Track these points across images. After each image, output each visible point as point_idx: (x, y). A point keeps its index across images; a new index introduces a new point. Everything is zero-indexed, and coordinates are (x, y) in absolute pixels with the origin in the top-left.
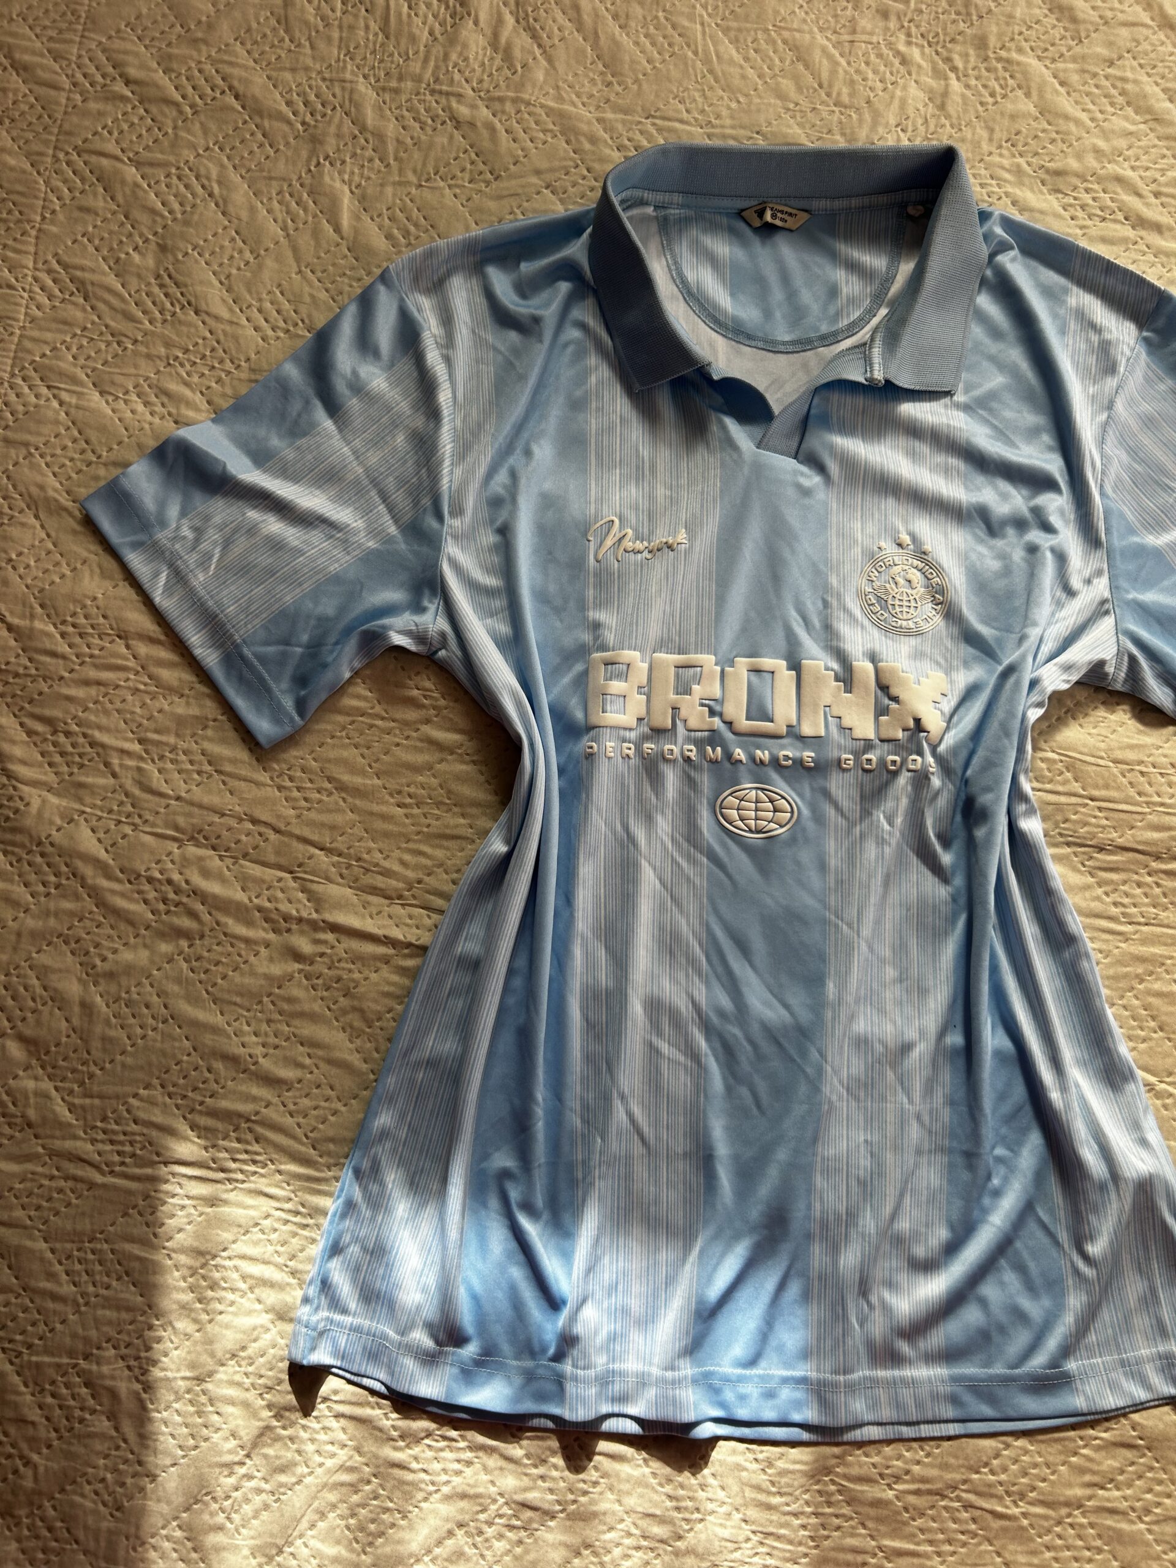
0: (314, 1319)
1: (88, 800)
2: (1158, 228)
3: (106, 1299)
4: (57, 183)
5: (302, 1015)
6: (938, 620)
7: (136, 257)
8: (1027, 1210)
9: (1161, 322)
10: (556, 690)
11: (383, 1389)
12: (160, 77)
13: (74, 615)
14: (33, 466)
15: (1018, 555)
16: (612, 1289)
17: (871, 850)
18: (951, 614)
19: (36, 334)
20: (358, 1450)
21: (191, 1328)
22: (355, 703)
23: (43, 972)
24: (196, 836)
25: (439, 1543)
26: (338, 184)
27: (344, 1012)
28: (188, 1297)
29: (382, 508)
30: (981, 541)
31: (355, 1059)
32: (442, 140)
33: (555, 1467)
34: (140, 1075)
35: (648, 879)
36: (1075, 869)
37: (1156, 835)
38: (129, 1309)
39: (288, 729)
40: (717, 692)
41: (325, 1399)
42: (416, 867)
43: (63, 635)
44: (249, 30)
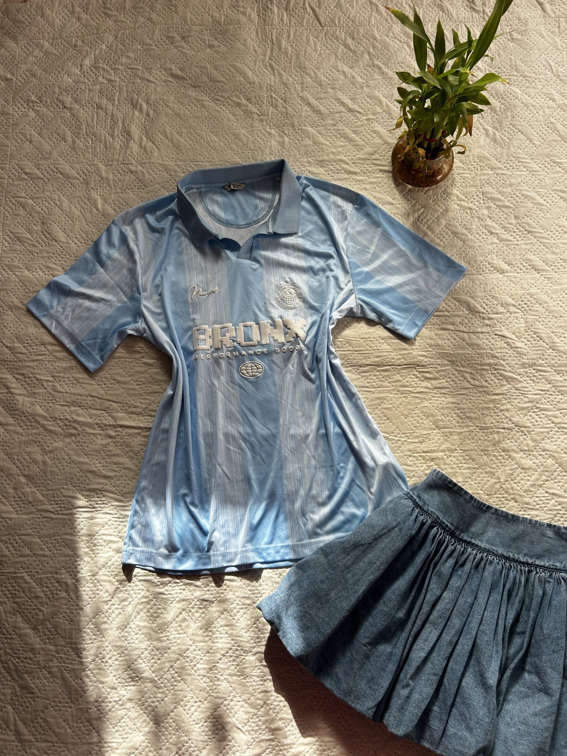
0: (128, 549)
1: (38, 397)
2: (355, 173)
3: (61, 554)
4: (7, 208)
5: (114, 455)
6: (301, 303)
7: (34, 227)
8: (352, 482)
9: (359, 202)
10: (183, 342)
11: (153, 569)
12: (36, 171)
13: (27, 340)
14: (9, 296)
15: (324, 280)
16: (223, 526)
17: (288, 376)
18: (304, 301)
19: (5, 255)
20: (148, 591)
21: (89, 560)
22: (119, 355)
23: (29, 454)
24: (74, 403)
25: (177, 617)
26: (96, 196)
27: (127, 452)
28: (87, 550)
29: (121, 293)
30: (312, 277)
31: (133, 467)
32: (127, 178)
33: (212, 586)
34: (63, 481)
35: (220, 395)
36: (354, 374)
37: (377, 359)
38: (69, 556)
39: (99, 366)
40: (235, 335)
41: (135, 576)
42: (145, 404)
43: (24, 347)
44: (63, 153)
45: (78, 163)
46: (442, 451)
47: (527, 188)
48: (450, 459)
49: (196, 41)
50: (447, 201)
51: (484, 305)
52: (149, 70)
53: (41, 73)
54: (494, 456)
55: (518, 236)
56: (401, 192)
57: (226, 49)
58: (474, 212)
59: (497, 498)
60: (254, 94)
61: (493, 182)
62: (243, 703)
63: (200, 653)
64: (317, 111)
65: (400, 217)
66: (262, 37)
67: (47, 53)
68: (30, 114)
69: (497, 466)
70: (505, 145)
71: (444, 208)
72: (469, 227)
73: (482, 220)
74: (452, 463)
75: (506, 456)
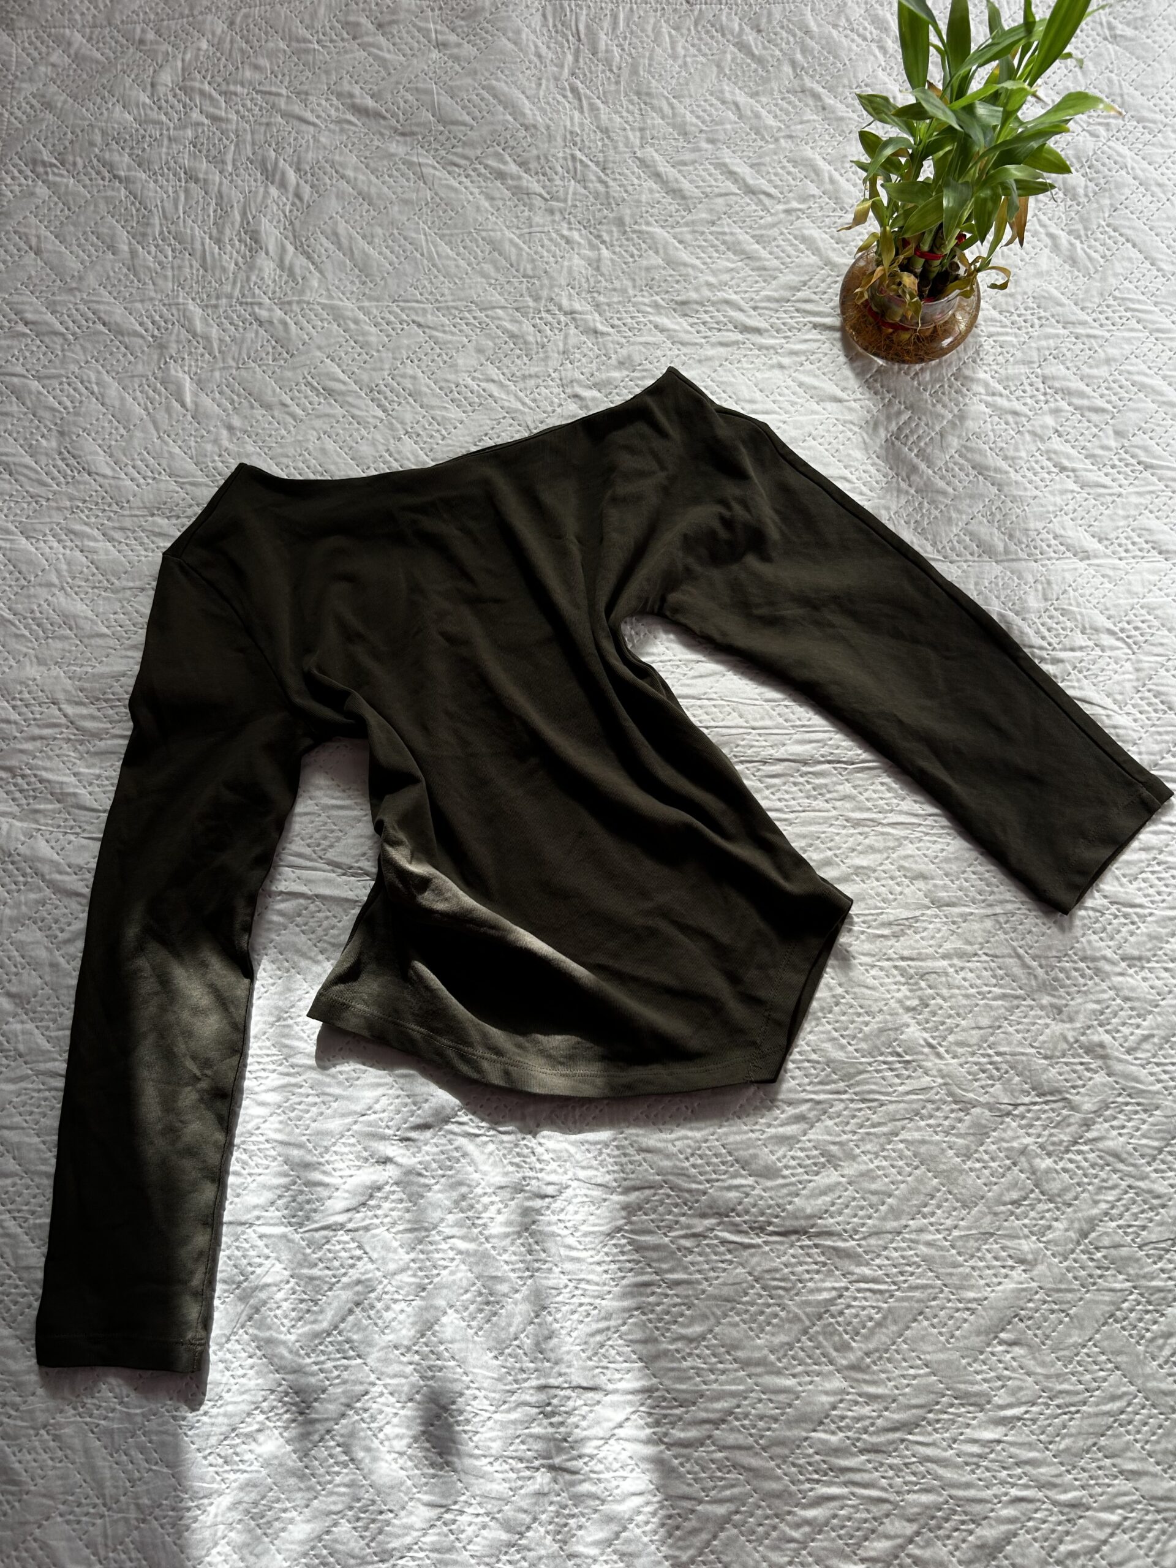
45: (142, 301)
46: (945, 957)
47: (1144, 367)
48: (962, 974)
49: (408, 32)
50: (964, 396)
51: (1043, 629)
52: (303, 95)
53: (65, 102)
54: (1062, 970)
55: (1121, 476)
56: (860, 374)
57: (474, 51)
58: (1024, 419)
59: (1066, 1064)
60: (535, 152)
61: (1069, 354)
62: (487, 1519)
63: (393, 1400)
64: (674, 191)
65: (856, 429)
66: (555, 26)
67: (79, 59)
68: (38, 190)
69: (1068, 994)
70: (1096, 271)
71: (956, 411)
72: (1011, 453)
73: (1042, 440)
74: (966, 984)
75: (1088, 971)
